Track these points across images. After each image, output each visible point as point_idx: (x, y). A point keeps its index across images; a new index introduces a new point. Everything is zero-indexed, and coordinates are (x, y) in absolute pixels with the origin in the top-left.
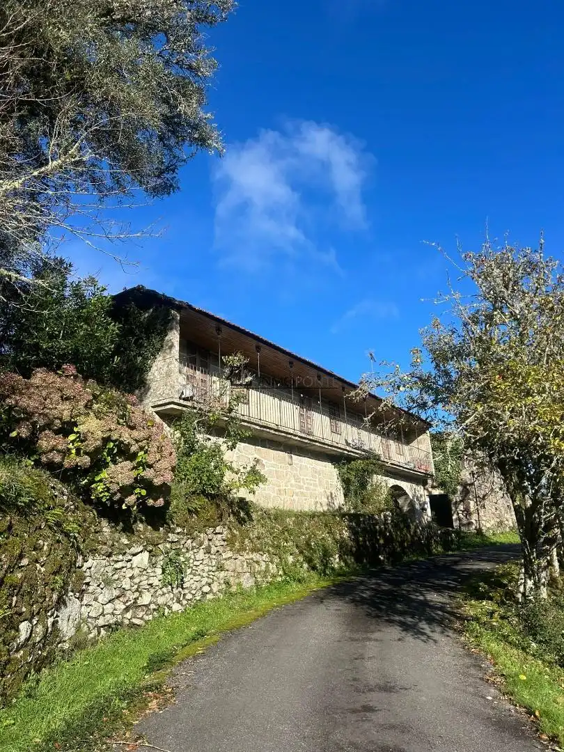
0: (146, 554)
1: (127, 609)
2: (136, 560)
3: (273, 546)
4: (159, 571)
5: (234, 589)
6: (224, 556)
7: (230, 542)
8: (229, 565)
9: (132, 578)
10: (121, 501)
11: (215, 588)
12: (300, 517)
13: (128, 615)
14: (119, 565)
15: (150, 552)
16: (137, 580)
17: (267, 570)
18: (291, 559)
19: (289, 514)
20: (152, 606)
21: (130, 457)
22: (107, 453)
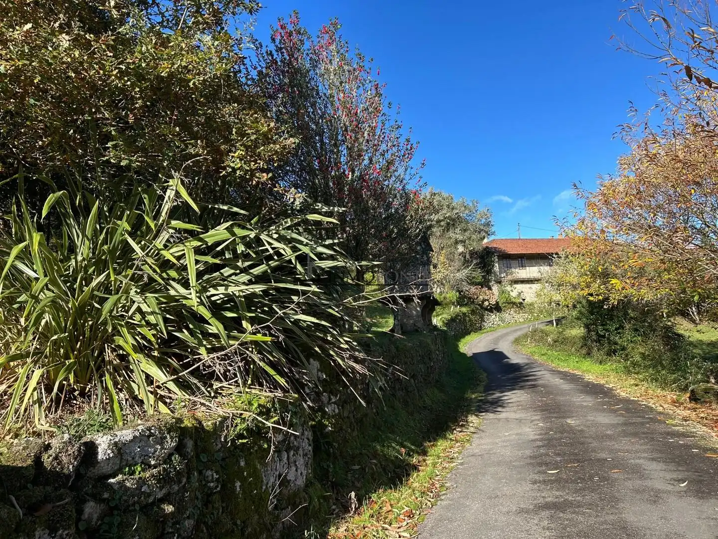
1: (492, 324)
2: (493, 317)
3: (529, 312)
4: (498, 318)
5: (518, 322)
6: (514, 314)
7: (516, 312)
8: (516, 317)
9: (492, 319)
10: (488, 307)
11: (512, 321)
14: (489, 317)
15: (495, 315)
17: (528, 317)
20: (497, 324)
21: (488, 300)
22: (484, 300)
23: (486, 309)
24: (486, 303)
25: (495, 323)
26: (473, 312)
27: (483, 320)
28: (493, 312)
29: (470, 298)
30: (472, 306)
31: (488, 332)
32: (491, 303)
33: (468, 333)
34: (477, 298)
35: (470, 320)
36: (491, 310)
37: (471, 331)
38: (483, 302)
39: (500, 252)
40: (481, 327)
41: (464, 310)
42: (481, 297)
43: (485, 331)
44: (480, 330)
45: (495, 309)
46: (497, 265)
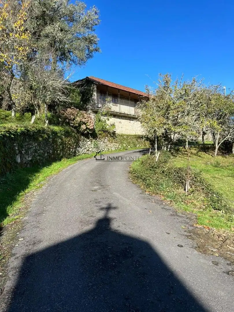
0: (90, 142)
1: (87, 151)
2: (88, 143)
3: (120, 142)
4: (93, 145)
5: (110, 150)
6: (107, 143)
7: (109, 141)
8: (109, 145)
9: (88, 146)
10: (84, 132)
11: (106, 149)
12: (128, 136)
13: (87, 152)
14: (85, 143)
15: (91, 141)
16: (89, 146)
17: (119, 147)
18: (125, 145)
19: (125, 135)
20: (92, 151)
21: (85, 124)
22: (81, 123)
23: (83, 134)
24: (83, 127)
25: (90, 150)
26: (67, 134)
27: (78, 145)
28: (88, 138)
29: (66, 118)
30: (67, 128)
31: (83, 159)
32: (88, 127)
33: (57, 158)
34: (74, 119)
35: (62, 143)
36: (87, 136)
37: (62, 157)
38: (80, 125)
39: (99, 83)
40: (75, 152)
41: (56, 128)
42: (78, 119)
43: (79, 157)
44: (74, 156)
45: (91, 134)
46: (95, 93)
